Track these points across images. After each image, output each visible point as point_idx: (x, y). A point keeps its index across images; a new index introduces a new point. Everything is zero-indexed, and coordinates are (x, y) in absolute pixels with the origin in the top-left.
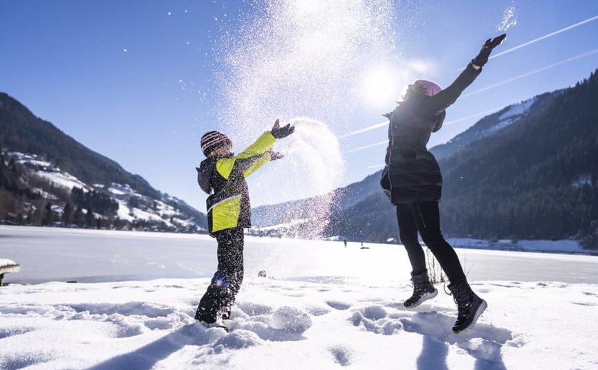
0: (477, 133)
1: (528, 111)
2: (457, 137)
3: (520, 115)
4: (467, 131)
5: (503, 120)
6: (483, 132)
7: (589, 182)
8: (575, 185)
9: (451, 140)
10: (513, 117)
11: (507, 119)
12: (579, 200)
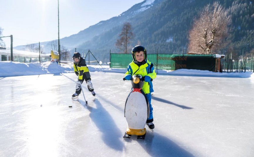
0: (132, 12)
1: (153, 4)
2: (123, 13)
3: (150, 5)
4: (128, 11)
5: (143, 7)
6: (134, 12)
7: (172, 40)
8: (168, 41)
9: (120, 15)
10: (147, 6)
11: (144, 6)
12: (168, 47)
